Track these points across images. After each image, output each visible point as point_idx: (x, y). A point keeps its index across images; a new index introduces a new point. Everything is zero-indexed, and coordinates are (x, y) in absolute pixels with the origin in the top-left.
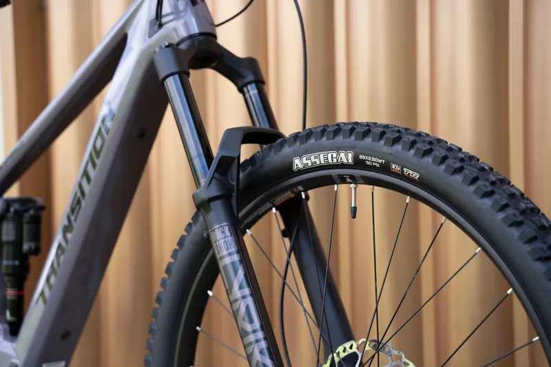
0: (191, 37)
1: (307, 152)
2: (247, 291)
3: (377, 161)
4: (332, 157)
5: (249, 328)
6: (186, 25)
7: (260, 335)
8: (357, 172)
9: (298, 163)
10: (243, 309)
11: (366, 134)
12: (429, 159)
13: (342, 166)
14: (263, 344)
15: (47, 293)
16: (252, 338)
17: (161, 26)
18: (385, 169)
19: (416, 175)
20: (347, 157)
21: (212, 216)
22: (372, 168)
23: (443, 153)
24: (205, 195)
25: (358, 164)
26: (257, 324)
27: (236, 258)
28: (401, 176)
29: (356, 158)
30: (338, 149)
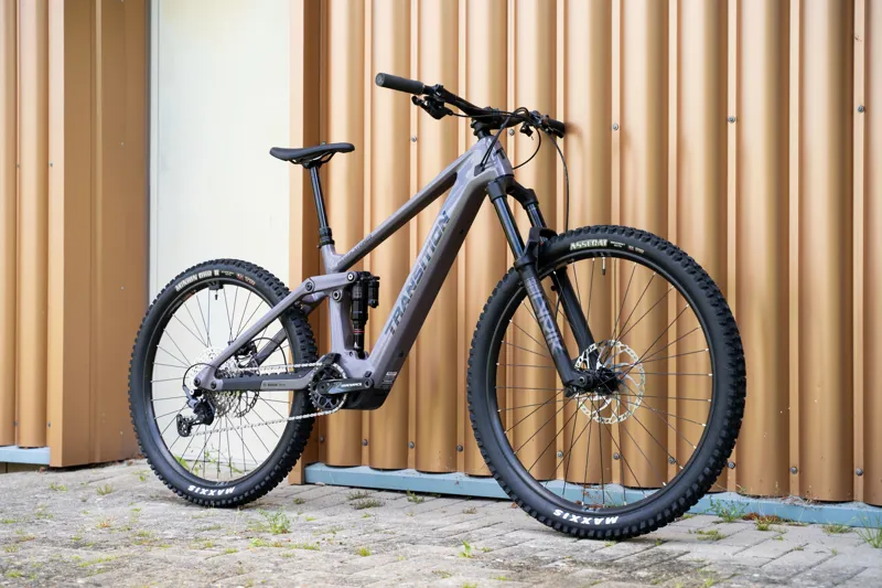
0: (501, 177)
1: (579, 240)
2: (547, 312)
3: (620, 244)
4: (594, 242)
5: (548, 330)
6: (498, 169)
7: (555, 334)
8: (608, 251)
9: (573, 246)
10: (545, 323)
11: (614, 231)
12: (649, 243)
13: (600, 247)
14: (557, 339)
15: (395, 327)
16: (551, 336)
17: (483, 170)
18: (625, 248)
19: (642, 251)
20: (603, 242)
21: (525, 274)
22: (617, 248)
23: (656, 240)
24: (520, 263)
25: (609, 246)
26: (553, 329)
27: (540, 295)
28: (634, 252)
29: (608, 243)
30: (598, 239)
